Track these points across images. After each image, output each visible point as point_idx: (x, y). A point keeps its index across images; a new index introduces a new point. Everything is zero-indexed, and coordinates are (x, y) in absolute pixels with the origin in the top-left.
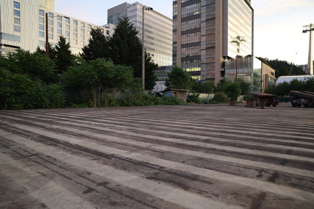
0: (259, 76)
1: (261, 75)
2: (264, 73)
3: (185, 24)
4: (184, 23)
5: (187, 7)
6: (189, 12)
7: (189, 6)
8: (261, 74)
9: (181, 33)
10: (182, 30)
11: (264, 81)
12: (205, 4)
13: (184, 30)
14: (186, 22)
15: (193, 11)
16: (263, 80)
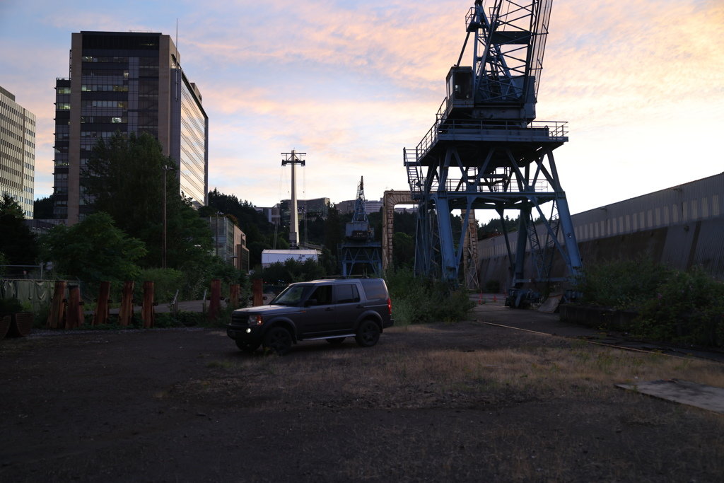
1: (233, 248)
2: (235, 243)
3: (89, 136)
4: (88, 134)
5: (94, 103)
6: (99, 114)
7: (99, 103)
8: (233, 245)
9: (78, 154)
10: (83, 147)
12: (136, 108)
13: (88, 148)
14: (93, 133)
15: (109, 114)
16: (235, 255)
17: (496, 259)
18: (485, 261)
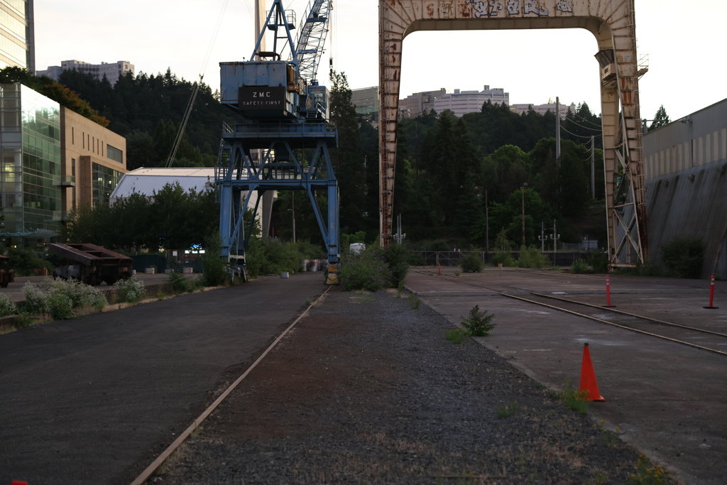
0: (52, 165)
1: (58, 162)
2: (73, 152)
8: (59, 157)
11: (77, 184)
16: (68, 180)
17: (696, 179)
18: (665, 186)
